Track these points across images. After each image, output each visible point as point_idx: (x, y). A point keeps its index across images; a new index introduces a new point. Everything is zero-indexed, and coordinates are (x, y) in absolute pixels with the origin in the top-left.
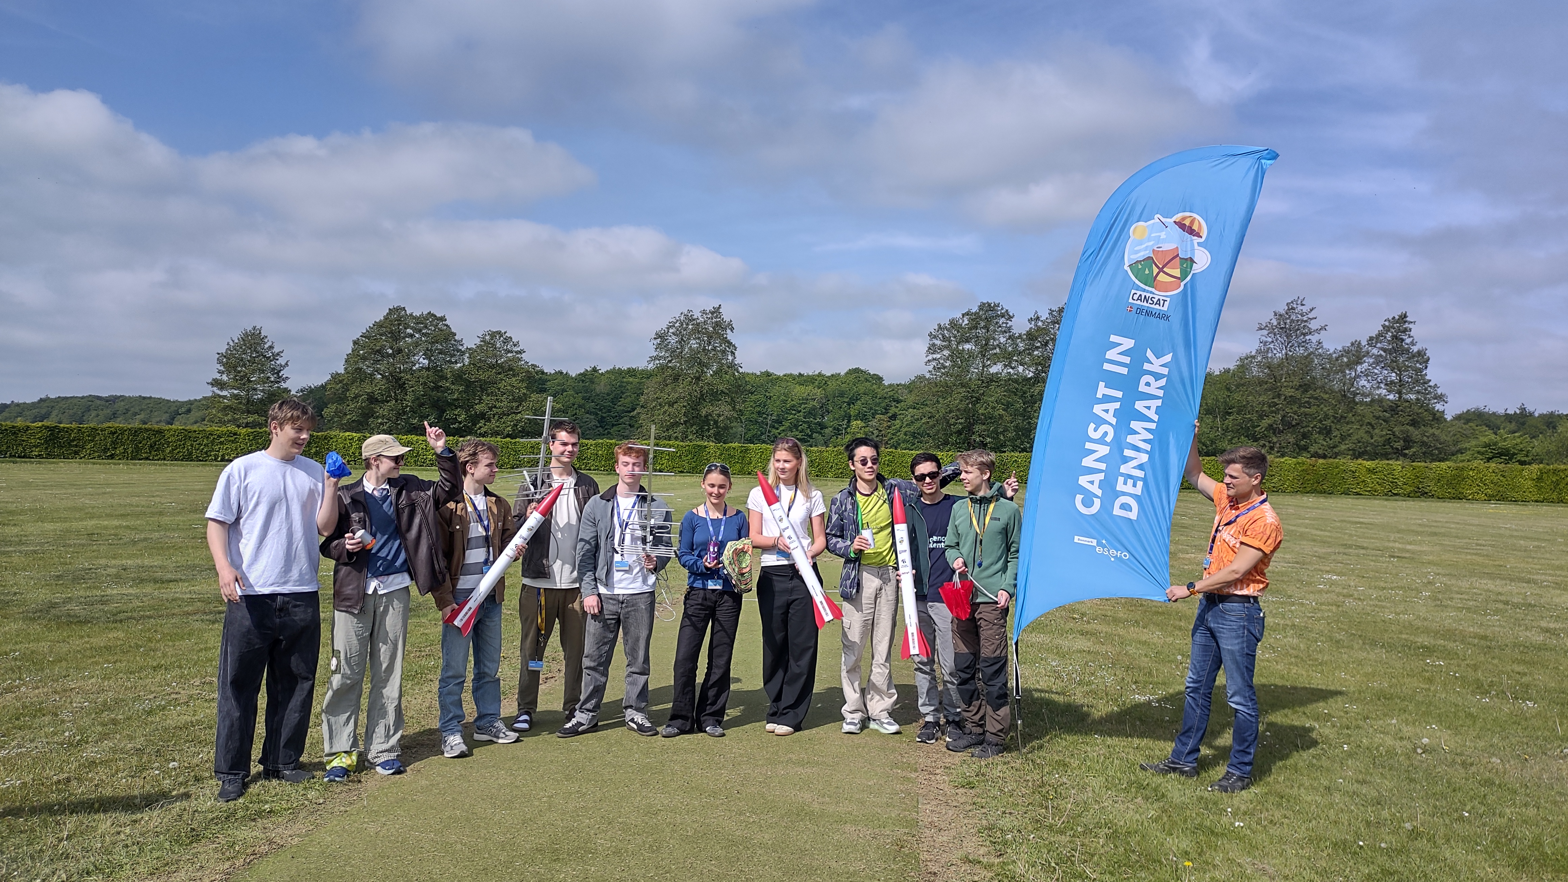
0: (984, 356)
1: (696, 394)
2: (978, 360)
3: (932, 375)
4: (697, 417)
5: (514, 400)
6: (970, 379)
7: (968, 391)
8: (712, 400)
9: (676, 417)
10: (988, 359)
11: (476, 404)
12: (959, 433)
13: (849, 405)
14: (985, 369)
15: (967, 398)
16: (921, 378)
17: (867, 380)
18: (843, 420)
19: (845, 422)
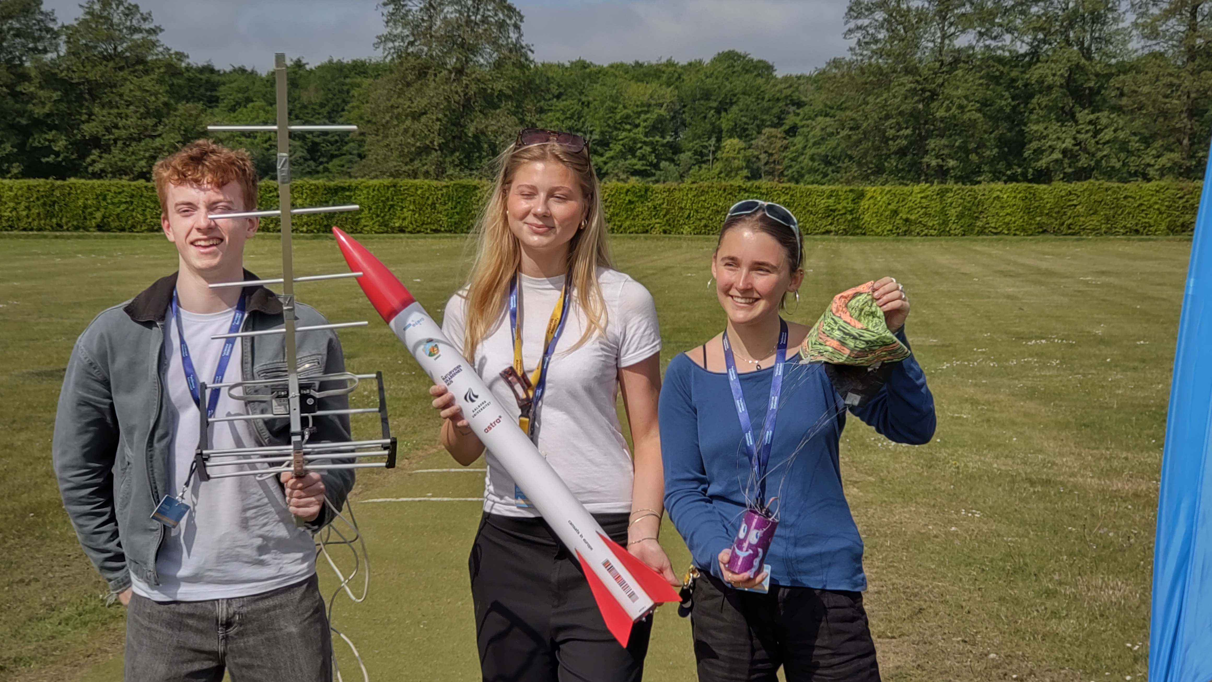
0: (944, 19)
1: (457, 98)
2: (935, 30)
3: (856, 54)
4: (460, 138)
5: (147, 114)
6: (920, 61)
7: (917, 82)
8: (485, 107)
9: (426, 137)
10: (951, 24)
11: (83, 122)
12: (902, 152)
13: (718, 111)
14: (947, 42)
16: (836, 63)
17: (747, 71)
18: (709, 138)
19: (713, 141)
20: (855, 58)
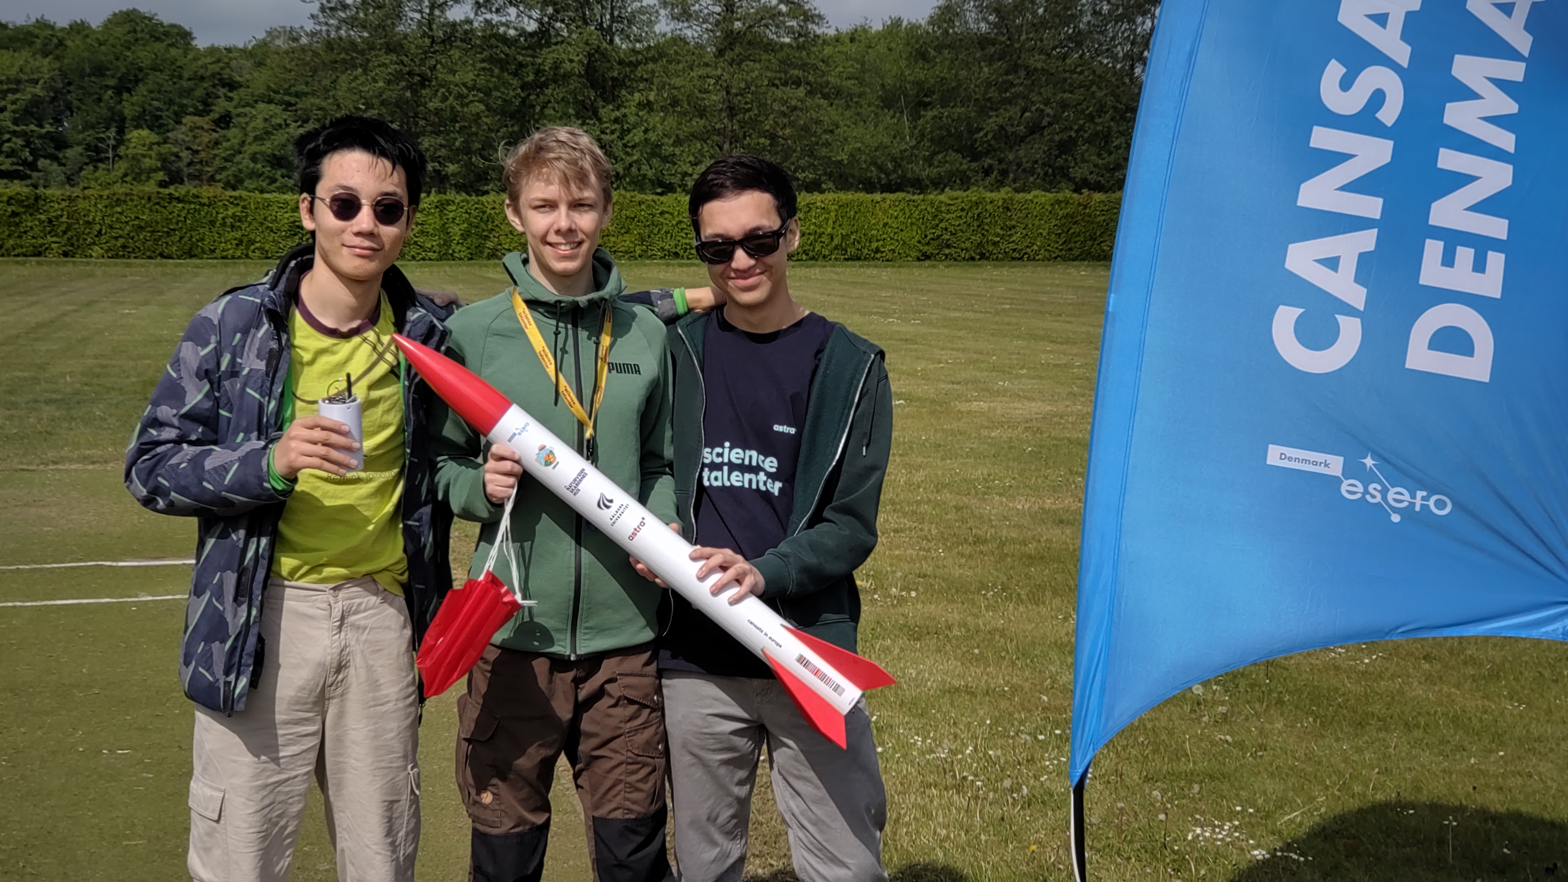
6: (405, 36)
13: (118, 91)
14: (437, 13)
15: (398, 76)
16: (292, 33)
17: (155, 38)
18: (108, 128)
19: (112, 132)
20: (318, 28)
